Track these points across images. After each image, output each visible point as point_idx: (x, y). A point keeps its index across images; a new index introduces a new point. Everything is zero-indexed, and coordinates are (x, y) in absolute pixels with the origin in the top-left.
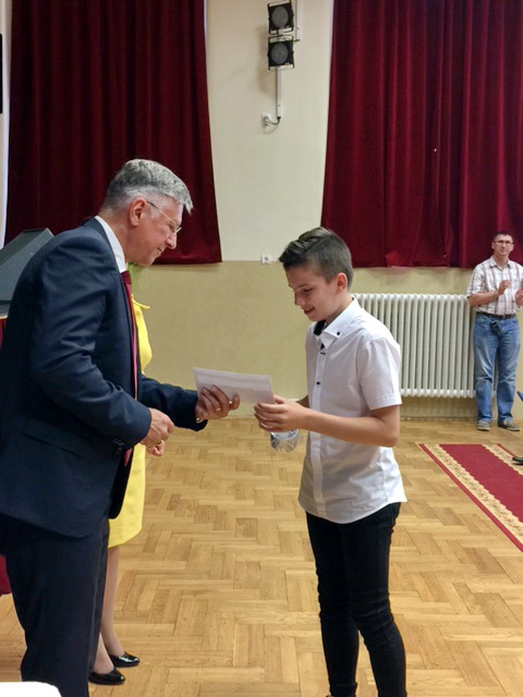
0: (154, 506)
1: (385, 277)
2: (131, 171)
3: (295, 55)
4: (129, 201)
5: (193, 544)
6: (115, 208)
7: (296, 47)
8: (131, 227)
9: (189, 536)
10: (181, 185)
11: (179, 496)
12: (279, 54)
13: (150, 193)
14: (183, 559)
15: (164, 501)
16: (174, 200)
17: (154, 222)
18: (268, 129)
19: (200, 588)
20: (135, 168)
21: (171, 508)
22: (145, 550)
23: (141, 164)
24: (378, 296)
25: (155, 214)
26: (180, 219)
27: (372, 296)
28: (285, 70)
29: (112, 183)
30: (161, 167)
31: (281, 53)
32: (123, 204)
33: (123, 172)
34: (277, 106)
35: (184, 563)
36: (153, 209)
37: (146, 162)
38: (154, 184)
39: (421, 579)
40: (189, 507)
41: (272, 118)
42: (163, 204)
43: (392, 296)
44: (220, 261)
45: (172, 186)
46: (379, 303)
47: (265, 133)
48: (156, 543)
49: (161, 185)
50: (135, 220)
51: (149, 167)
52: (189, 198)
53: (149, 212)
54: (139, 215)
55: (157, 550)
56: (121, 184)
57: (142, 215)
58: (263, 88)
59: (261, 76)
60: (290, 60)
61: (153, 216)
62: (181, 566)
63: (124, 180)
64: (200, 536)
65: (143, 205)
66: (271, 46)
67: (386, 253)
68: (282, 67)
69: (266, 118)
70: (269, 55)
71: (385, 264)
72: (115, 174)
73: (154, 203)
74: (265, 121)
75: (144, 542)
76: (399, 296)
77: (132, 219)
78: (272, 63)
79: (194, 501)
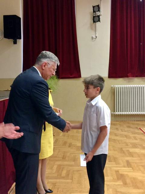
0: (65, 146)
1: (127, 80)
2: (43, 54)
3: (100, 19)
4: (42, 63)
5: (76, 157)
6: (38, 64)
7: (101, 17)
8: (43, 70)
9: (75, 155)
10: (56, 58)
11: (71, 143)
12: (96, 19)
13: (48, 60)
14: (73, 161)
15: (68, 145)
16: (55, 62)
17: (49, 68)
18: (93, 40)
19: (79, 170)
20: (44, 53)
21: (69, 147)
22: (63, 159)
23: (45, 52)
24: (126, 86)
25: (49, 66)
26: (56, 68)
27: (124, 86)
28: (98, 24)
29: (38, 57)
30: (51, 53)
31: (97, 19)
32: (41, 63)
33: (40, 55)
34: (96, 33)
35: (74, 162)
36: (49, 65)
37: (47, 52)
38: (49, 58)
40: (74, 146)
41: (94, 37)
42: (51, 63)
43: (130, 86)
44: (81, 77)
45: (54, 58)
46: (126, 88)
47: (92, 41)
48: (66, 157)
49: (51, 58)
50: (44, 68)
51: (48, 53)
52: (59, 62)
53: (47, 65)
54: (45, 66)
55: (66, 159)
56: (40, 58)
57: (46, 66)
58: (92, 29)
59: (91, 25)
60: (99, 21)
61: (49, 67)
62: (73, 163)
63: (41, 57)
64: (78, 155)
65: (46, 64)
66: (94, 17)
67: (127, 74)
68: (97, 23)
69: (93, 37)
70: (93, 20)
71: (127, 77)
72: (38, 55)
73: (49, 63)
74: (92, 38)
75: (62, 156)
76: (132, 86)
77: (43, 68)
78: (94, 22)
79: (76, 145)
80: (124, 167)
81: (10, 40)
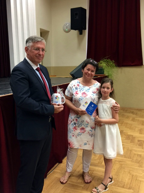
40: (125, 135)
44: (143, 65)
57: (28, 51)
65: (27, 48)
79: (127, 133)
81: (77, 31)
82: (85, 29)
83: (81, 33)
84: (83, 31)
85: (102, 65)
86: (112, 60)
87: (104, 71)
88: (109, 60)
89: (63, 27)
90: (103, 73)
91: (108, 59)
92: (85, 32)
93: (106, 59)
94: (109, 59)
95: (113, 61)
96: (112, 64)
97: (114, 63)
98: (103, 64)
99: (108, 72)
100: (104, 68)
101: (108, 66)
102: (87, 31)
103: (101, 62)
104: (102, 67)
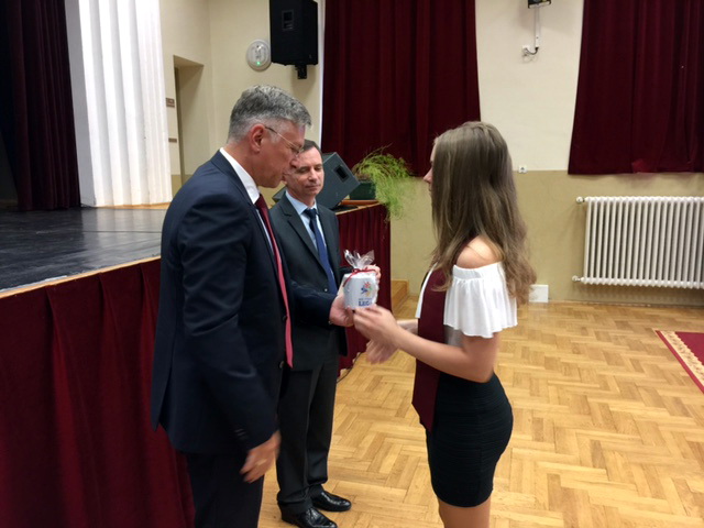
1: (630, 182)
4: (247, 129)
13: (268, 119)
16: (294, 124)
17: (276, 147)
18: (527, 58)
25: (275, 139)
28: (542, 8)
30: (277, 91)
32: (242, 132)
34: (535, 38)
36: (272, 135)
38: (270, 108)
39: (641, 471)
41: (530, 48)
42: (282, 127)
47: (524, 62)
49: (277, 109)
50: (256, 146)
51: (265, 91)
53: (268, 137)
54: (259, 141)
56: (240, 112)
57: (262, 141)
59: (521, 14)
61: (273, 141)
63: (242, 109)
65: (262, 131)
67: (631, 161)
68: (541, 4)
69: (524, 50)
71: (631, 170)
73: (273, 128)
77: (253, 146)
78: (532, 2)
80: (581, 464)
81: (290, 68)
82: (316, 62)
83: (302, 74)
84: (309, 67)
85: (368, 171)
86: (397, 157)
87: (374, 190)
88: (389, 158)
89: (247, 55)
90: (372, 196)
91: (385, 154)
92: (314, 73)
93: (379, 153)
94: (389, 155)
95: (402, 161)
96: (397, 168)
97: (405, 165)
98: (371, 169)
99: (387, 193)
100: (374, 181)
101: (387, 176)
102: (320, 68)
103: (366, 162)
104: (368, 179)
